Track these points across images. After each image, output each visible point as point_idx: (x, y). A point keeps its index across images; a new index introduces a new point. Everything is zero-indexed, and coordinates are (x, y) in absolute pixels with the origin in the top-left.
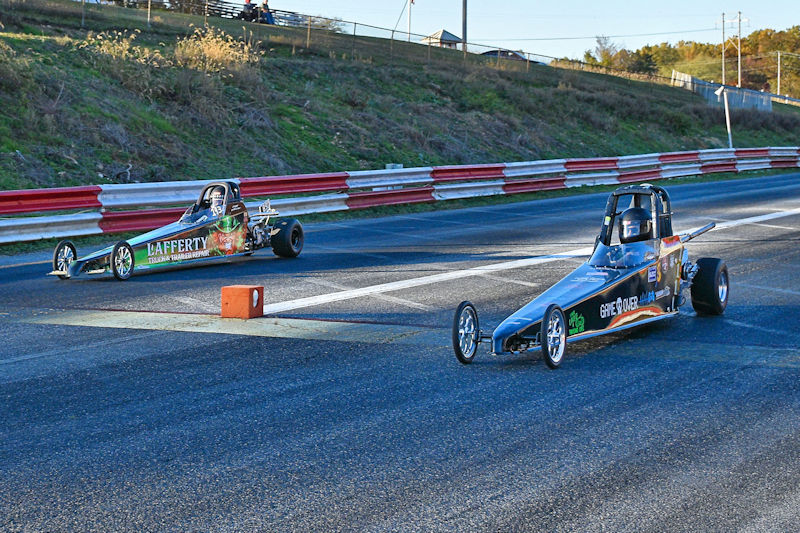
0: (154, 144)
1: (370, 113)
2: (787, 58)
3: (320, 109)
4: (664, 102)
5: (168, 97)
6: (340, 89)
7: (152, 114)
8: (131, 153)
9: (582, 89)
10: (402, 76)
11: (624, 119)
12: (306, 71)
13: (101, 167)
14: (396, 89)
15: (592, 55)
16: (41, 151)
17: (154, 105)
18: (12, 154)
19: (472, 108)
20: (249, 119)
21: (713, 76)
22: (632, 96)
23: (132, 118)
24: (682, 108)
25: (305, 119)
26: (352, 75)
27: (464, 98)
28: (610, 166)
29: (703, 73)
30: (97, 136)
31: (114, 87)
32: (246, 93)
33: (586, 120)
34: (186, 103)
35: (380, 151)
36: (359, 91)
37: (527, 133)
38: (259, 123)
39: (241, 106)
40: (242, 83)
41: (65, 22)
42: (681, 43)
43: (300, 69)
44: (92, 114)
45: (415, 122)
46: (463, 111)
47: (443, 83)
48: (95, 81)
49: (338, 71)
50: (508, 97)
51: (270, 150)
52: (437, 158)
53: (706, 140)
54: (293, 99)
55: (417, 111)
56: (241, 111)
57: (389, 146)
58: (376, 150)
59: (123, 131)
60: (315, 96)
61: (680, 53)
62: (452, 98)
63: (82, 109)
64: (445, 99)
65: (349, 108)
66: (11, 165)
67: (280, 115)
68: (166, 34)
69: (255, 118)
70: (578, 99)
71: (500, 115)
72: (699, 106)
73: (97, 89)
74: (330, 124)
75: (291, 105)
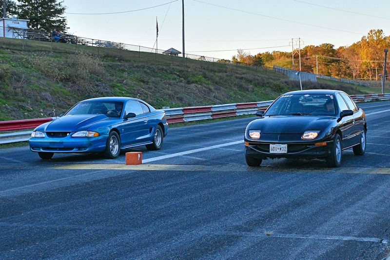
0: (63, 100)
1: (151, 85)
2: (320, 58)
3: (130, 84)
5: (66, 80)
6: (138, 75)
7: (60, 87)
8: (54, 104)
9: (237, 73)
10: (162, 69)
11: (256, 86)
12: (122, 68)
13: (42, 111)
14: (160, 75)
15: (236, 58)
16: (16, 104)
17: (60, 84)
18: (4, 106)
19: (193, 82)
20: (101, 89)
21: (289, 66)
22: (258, 76)
23: (52, 90)
24: (280, 81)
25: (124, 88)
26: (141, 69)
27: (189, 78)
28: (254, 106)
29: (284, 65)
30: (39, 97)
31: (43, 76)
32: (99, 78)
33: (241, 87)
34: (74, 82)
35: (157, 102)
36: (145, 76)
37: (216, 93)
38: (105, 90)
39: (98, 83)
40: (97, 73)
41: (15, 48)
42: (274, 52)
43: (119, 67)
44: (36, 88)
45: (171, 89)
46: (189, 84)
47: (180, 72)
48: (35, 74)
49: (135, 68)
50: (208, 77)
52: (181, 104)
54: (118, 80)
55: (170, 84)
56: (97, 86)
57: (160, 99)
58: (155, 101)
59: (50, 95)
60: (127, 78)
61: (274, 57)
62: (184, 78)
63: (31, 86)
64: (181, 79)
65: (142, 83)
66: (4, 110)
67: (114, 87)
68: (59, 53)
69: (104, 88)
70: (236, 77)
71: (205, 85)
72: (286, 80)
73: (36, 77)
74: (135, 90)
75: (117, 82)
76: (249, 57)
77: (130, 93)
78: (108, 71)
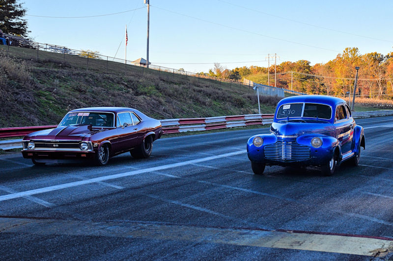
1: (88, 95)
2: (296, 74)
3: (62, 93)
4: (236, 92)
6: (75, 84)
9: (198, 86)
10: (109, 78)
11: (215, 100)
12: (57, 75)
14: (104, 84)
15: (212, 71)
19: (142, 94)
20: (21, 97)
21: (265, 81)
22: (220, 89)
24: (243, 95)
25: (53, 98)
26: (82, 77)
27: (138, 89)
28: (202, 122)
32: (20, 84)
33: (197, 100)
36: (84, 85)
37: (167, 106)
38: (26, 99)
39: (17, 91)
40: (19, 79)
42: (252, 67)
43: (55, 73)
45: (112, 100)
46: (137, 95)
47: (128, 82)
49: (75, 75)
50: (160, 89)
51: (31, 113)
53: (252, 110)
54: (48, 88)
55: (113, 95)
56: (17, 94)
60: (61, 86)
61: (251, 71)
62: (132, 89)
64: (129, 89)
65: (77, 93)
67: (39, 96)
69: (24, 97)
70: (194, 90)
71: (155, 97)
74: (66, 100)
75: (46, 91)
76: (227, 71)
77: (59, 103)
78: (39, 77)
